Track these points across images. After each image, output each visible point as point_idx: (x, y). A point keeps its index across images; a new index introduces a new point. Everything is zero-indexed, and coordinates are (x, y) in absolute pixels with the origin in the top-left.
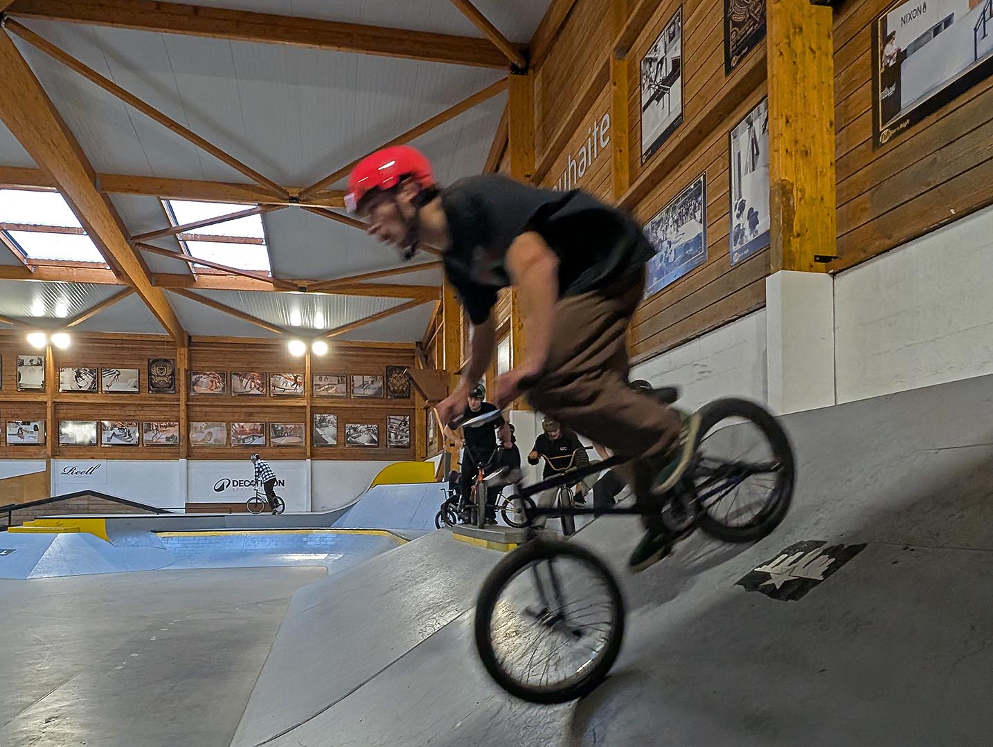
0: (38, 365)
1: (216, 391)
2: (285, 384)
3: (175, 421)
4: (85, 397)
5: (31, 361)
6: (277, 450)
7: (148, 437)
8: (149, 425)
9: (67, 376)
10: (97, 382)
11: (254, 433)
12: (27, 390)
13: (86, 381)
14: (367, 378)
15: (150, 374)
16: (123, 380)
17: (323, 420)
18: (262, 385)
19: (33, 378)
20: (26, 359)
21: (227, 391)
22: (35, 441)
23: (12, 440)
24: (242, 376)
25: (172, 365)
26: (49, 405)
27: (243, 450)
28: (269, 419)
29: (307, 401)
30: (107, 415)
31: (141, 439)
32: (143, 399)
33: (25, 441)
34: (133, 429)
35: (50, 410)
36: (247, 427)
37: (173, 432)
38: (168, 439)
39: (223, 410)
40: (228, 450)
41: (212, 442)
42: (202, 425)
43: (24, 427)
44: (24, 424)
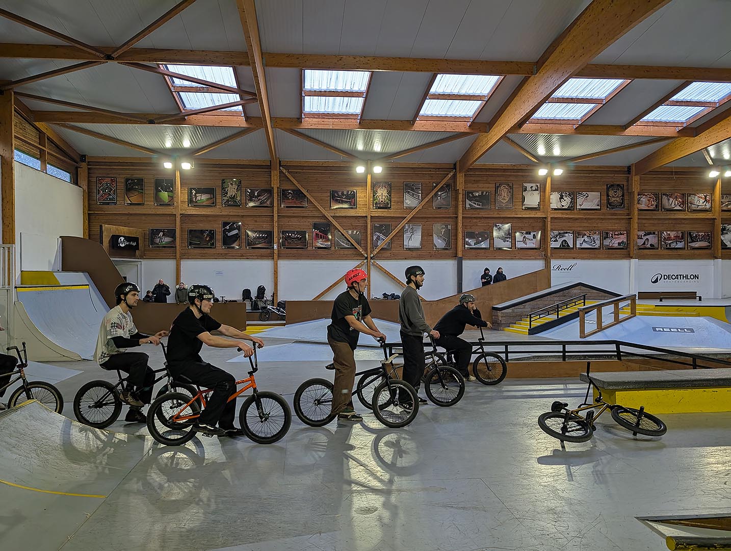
0: (536, 190)
1: (652, 208)
2: (699, 201)
3: (623, 231)
4: (567, 214)
5: (531, 187)
6: (692, 251)
7: (607, 242)
8: (607, 233)
11: (677, 239)
12: (529, 209)
13: (566, 202)
15: (608, 196)
16: (590, 201)
17: (724, 229)
18: (683, 203)
19: (532, 199)
20: (528, 185)
21: (659, 207)
22: (534, 246)
23: (519, 245)
24: (669, 196)
25: (622, 188)
26: (549, 219)
27: (670, 252)
28: (687, 228)
29: (716, 214)
30: (580, 227)
31: (602, 244)
32: (604, 214)
33: (528, 246)
34: (597, 237)
35: (549, 223)
36: (673, 234)
37: (623, 238)
38: (619, 244)
39: (656, 222)
40: (659, 251)
41: (649, 246)
42: (642, 233)
43: (527, 236)
44: (527, 233)
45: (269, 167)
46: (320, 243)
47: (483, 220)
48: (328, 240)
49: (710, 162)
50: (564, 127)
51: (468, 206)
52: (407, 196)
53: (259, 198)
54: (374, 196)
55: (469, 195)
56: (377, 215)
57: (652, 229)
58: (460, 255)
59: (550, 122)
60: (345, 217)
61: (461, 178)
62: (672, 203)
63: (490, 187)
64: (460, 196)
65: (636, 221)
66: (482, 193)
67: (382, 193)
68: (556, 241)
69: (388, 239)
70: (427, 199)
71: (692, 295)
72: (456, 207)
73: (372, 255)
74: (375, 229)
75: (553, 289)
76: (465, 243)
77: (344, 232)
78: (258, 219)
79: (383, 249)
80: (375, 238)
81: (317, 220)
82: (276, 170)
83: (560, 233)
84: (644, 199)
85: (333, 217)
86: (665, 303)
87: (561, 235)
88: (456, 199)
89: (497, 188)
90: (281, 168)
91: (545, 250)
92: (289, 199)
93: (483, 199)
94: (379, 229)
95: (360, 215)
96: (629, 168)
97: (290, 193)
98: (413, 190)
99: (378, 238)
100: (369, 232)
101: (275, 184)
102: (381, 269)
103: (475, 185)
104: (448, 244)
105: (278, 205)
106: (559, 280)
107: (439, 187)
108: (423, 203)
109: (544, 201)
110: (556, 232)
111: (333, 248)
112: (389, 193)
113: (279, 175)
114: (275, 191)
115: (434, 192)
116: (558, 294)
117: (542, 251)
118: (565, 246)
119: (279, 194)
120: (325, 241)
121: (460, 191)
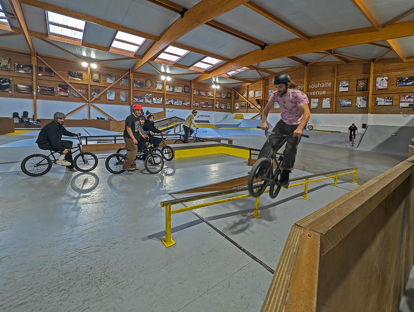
0: (161, 84)
1: (198, 94)
2: (210, 94)
3: (189, 100)
4: (171, 93)
5: (159, 82)
6: (208, 109)
7: (184, 104)
8: (184, 101)
9: (167, 87)
10: (174, 89)
11: (204, 104)
12: (158, 90)
13: (171, 89)
14: (224, 94)
15: (184, 89)
16: (179, 90)
17: (216, 103)
18: (206, 94)
19: (160, 87)
20: (158, 82)
21: (199, 94)
22: (160, 103)
23: (154, 102)
24: (202, 91)
25: (189, 87)
26: (165, 94)
27: (202, 108)
28: (207, 101)
29: (214, 98)
30: (176, 98)
31: (182, 104)
32: (183, 95)
33: (158, 103)
34: (181, 102)
35: (165, 96)
36: (203, 103)
37: (189, 103)
38: (188, 105)
39: (199, 99)
40: (199, 108)
41: (196, 106)
42: (195, 102)
43: (157, 99)
44: (157, 98)
45: (30, 55)
46: (62, 94)
47: (141, 92)
48: (67, 92)
49: (213, 83)
50: (170, 63)
51: (135, 86)
52: (108, 79)
53: (23, 69)
54: (92, 76)
55: (135, 82)
56: (93, 84)
57: (197, 101)
58: (132, 104)
59: (165, 60)
60: (77, 84)
61: (132, 75)
62: (203, 93)
63: (143, 80)
64: (132, 82)
65: (193, 98)
66: (141, 82)
67: (96, 76)
68: (168, 102)
69: (99, 95)
70: (117, 81)
71: (208, 122)
72: (130, 85)
73: (91, 101)
74: (92, 90)
75: (166, 118)
76: (133, 100)
77: (76, 90)
78: (23, 79)
79: (96, 99)
80: (92, 94)
81: (60, 83)
82: (35, 57)
83: (169, 100)
84: (195, 91)
85: (70, 83)
86: (200, 123)
87: (170, 100)
88: (130, 83)
89: (146, 81)
90: (38, 56)
91: (164, 105)
92: (43, 72)
93: (141, 84)
94: (95, 91)
95: (84, 83)
96: (191, 81)
97: (43, 69)
98: (111, 76)
99: (94, 94)
100: (89, 91)
101: (34, 63)
102: (95, 107)
103: (138, 79)
104: (126, 99)
105: (36, 73)
106: (168, 115)
107: (122, 77)
108: (115, 82)
109: (163, 87)
110: (168, 99)
111: (70, 97)
112: (100, 76)
113: (36, 59)
114: (34, 67)
115: (120, 79)
116: (168, 120)
117: (163, 105)
118: (170, 104)
119: (37, 68)
120: (65, 93)
121: (132, 80)
